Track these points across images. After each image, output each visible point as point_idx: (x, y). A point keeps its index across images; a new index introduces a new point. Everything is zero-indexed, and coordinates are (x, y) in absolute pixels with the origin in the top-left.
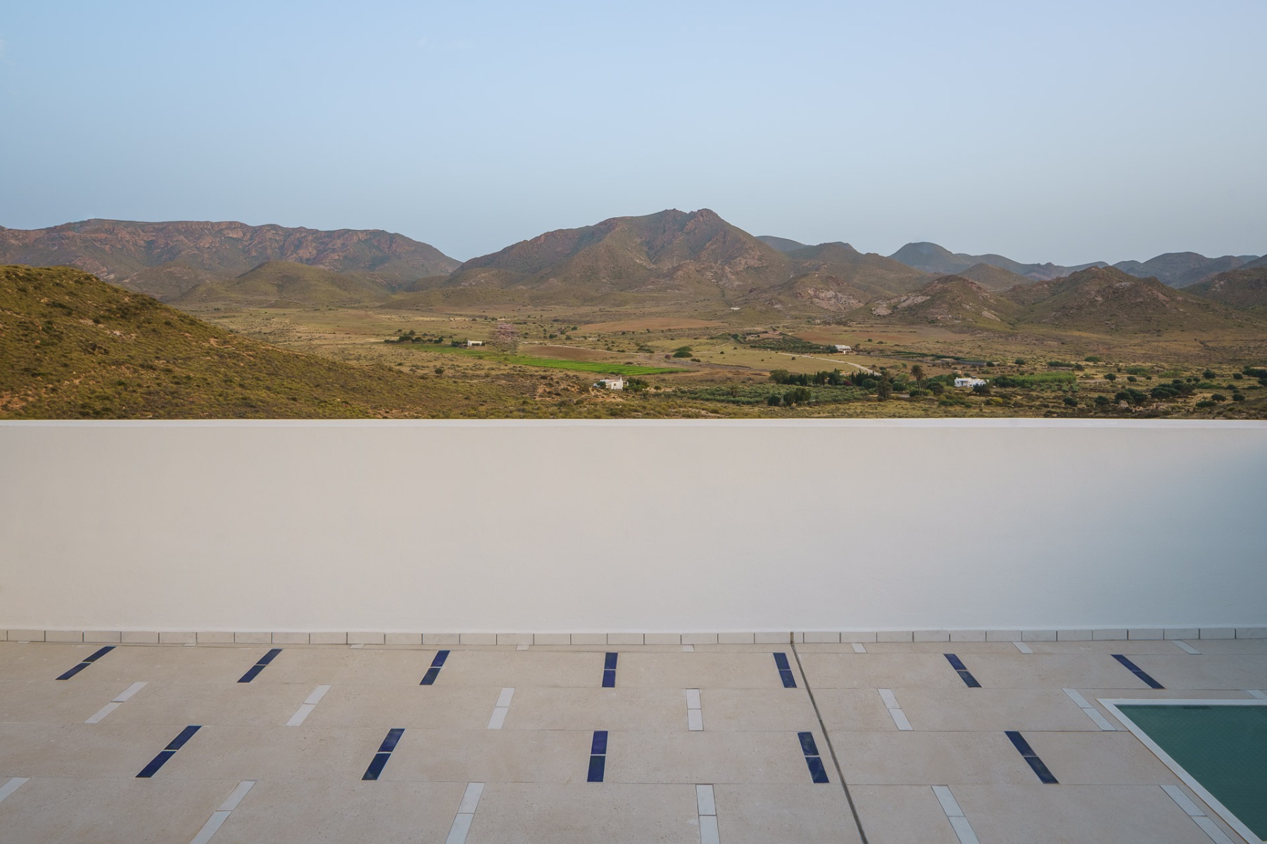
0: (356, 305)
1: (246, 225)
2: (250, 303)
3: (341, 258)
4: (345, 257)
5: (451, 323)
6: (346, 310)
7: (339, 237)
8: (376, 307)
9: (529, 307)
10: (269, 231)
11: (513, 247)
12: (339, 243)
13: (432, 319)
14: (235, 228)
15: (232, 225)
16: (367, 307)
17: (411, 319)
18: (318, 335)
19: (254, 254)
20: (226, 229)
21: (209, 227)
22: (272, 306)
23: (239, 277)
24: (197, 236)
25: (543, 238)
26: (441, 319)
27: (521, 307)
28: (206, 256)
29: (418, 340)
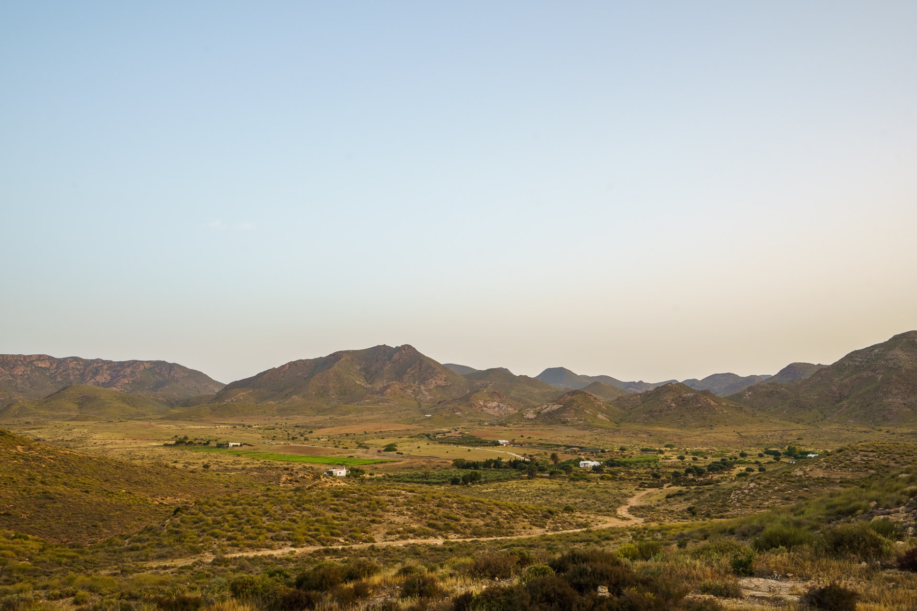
0: (142, 418)
1: (53, 358)
2: (56, 418)
3: (131, 382)
4: (133, 381)
5: (217, 430)
6: (134, 421)
7: (129, 366)
8: (158, 419)
9: (277, 417)
10: (72, 361)
11: (265, 373)
12: (128, 370)
13: (202, 427)
14: (43, 360)
15: (41, 358)
16: (151, 419)
17: (186, 428)
18: (110, 442)
19: (59, 379)
20: (36, 360)
21: (22, 359)
22: (73, 420)
23: (47, 397)
24: (11, 366)
25: (288, 366)
26: (209, 427)
27: (270, 417)
28: (19, 381)
29: (190, 443)
